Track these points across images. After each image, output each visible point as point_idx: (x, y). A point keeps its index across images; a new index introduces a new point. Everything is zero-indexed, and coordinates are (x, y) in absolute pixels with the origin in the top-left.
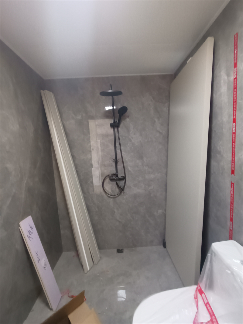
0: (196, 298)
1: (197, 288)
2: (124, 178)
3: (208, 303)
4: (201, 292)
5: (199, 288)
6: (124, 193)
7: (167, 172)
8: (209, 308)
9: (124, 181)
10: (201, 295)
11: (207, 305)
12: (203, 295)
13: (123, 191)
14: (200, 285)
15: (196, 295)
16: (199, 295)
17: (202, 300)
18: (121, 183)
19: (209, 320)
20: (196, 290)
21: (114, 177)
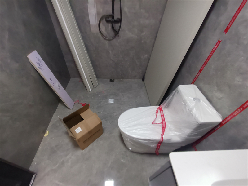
0: (157, 112)
1: (159, 107)
2: (119, 21)
3: (163, 115)
4: (161, 110)
5: (160, 108)
6: (118, 36)
7: (161, 19)
8: (163, 117)
9: (119, 24)
10: (160, 111)
11: (162, 116)
12: (162, 111)
13: (117, 35)
14: (162, 106)
15: (157, 111)
16: (159, 111)
17: (160, 113)
18: (117, 26)
19: (161, 122)
20: (158, 109)
21: (110, 19)
